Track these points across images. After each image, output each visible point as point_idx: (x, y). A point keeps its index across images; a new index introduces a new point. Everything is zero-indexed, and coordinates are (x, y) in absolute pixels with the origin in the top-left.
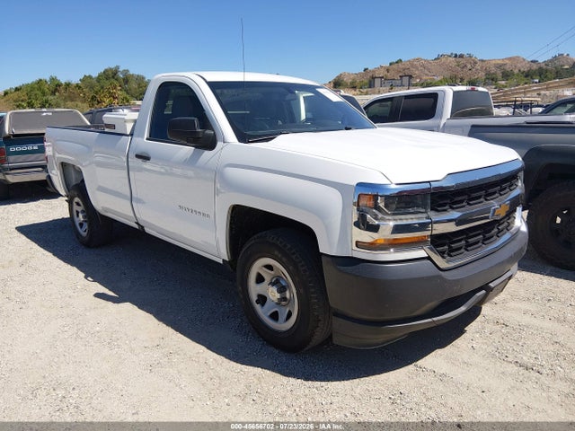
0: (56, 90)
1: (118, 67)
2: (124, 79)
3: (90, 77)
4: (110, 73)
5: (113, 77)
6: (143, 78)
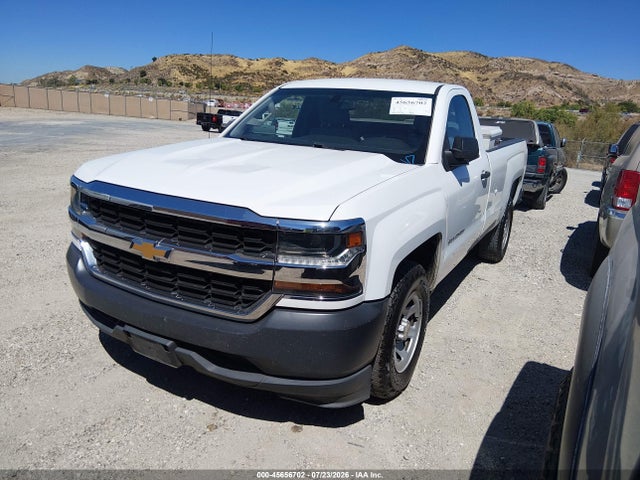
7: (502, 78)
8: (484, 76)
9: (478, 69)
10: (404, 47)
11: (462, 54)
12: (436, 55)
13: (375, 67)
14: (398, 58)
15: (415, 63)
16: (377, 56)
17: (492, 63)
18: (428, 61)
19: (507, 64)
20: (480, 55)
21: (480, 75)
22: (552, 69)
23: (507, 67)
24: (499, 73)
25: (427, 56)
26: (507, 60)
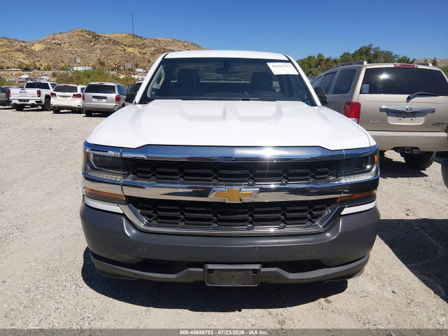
0: (319, 64)
1: (371, 45)
2: (374, 55)
3: (348, 54)
4: (364, 50)
5: (366, 53)
6: (391, 54)
7: (155, 52)
8: (143, 51)
9: (138, 46)
10: (80, 30)
11: (124, 35)
12: (106, 36)
13: (60, 45)
14: (77, 38)
15: (91, 42)
16: (60, 36)
17: (147, 42)
18: (100, 39)
19: (156, 43)
20: (137, 37)
21: (141, 50)
22: (185, 46)
23: (157, 45)
24: (153, 48)
25: (99, 36)
26: (156, 40)
